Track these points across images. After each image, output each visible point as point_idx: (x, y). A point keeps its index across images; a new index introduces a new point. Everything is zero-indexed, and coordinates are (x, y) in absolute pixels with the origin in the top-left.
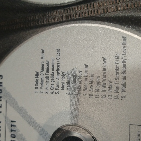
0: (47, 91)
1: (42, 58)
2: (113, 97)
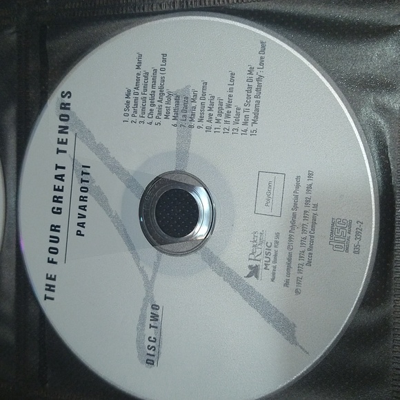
0: (142, 119)
1: (138, 67)
2: (240, 132)
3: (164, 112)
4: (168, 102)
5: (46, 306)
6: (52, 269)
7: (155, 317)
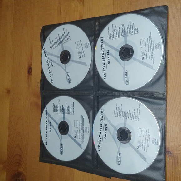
0: (117, 116)
1: (117, 106)
2: (136, 120)
3: (122, 115)
4: (122, 113)
5: (98, 152)
6: (99, 145)
7: (120, 155)
